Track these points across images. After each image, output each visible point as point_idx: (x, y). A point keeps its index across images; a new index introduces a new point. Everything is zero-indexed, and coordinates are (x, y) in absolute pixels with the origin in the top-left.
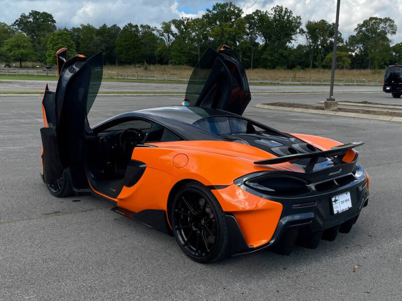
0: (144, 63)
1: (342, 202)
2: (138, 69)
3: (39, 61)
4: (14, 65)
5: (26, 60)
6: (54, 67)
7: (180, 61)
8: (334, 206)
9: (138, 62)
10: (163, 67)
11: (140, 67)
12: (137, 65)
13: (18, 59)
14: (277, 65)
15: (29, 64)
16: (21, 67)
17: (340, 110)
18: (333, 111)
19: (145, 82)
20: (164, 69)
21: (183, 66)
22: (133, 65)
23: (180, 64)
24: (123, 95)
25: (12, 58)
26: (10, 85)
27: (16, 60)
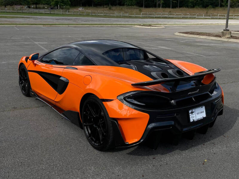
0: (109, 4)
1: (198, 114)
2: (105, 9)
3: (47, 4)
4: (32, 7)
5: (39, 4)
6: (55, 8)
7: (131, 3)
8: (190, 116)
9: (106, 4)
10: (121, 7)
11: (107, 7)
12: (105, 6)
13: (35, 3)
14: (196, 5)
15: (41, 6)
16: (36, 8)
17: (232, 37)
18: (228, 38)
19: (109, 17)
20: (122, 9)
21: (133, 7)
22: (102, 6)
23: (131, 5)
24: (92, 26)
25: (31, 2)
26: (28, 19)
27: (33, 4)
